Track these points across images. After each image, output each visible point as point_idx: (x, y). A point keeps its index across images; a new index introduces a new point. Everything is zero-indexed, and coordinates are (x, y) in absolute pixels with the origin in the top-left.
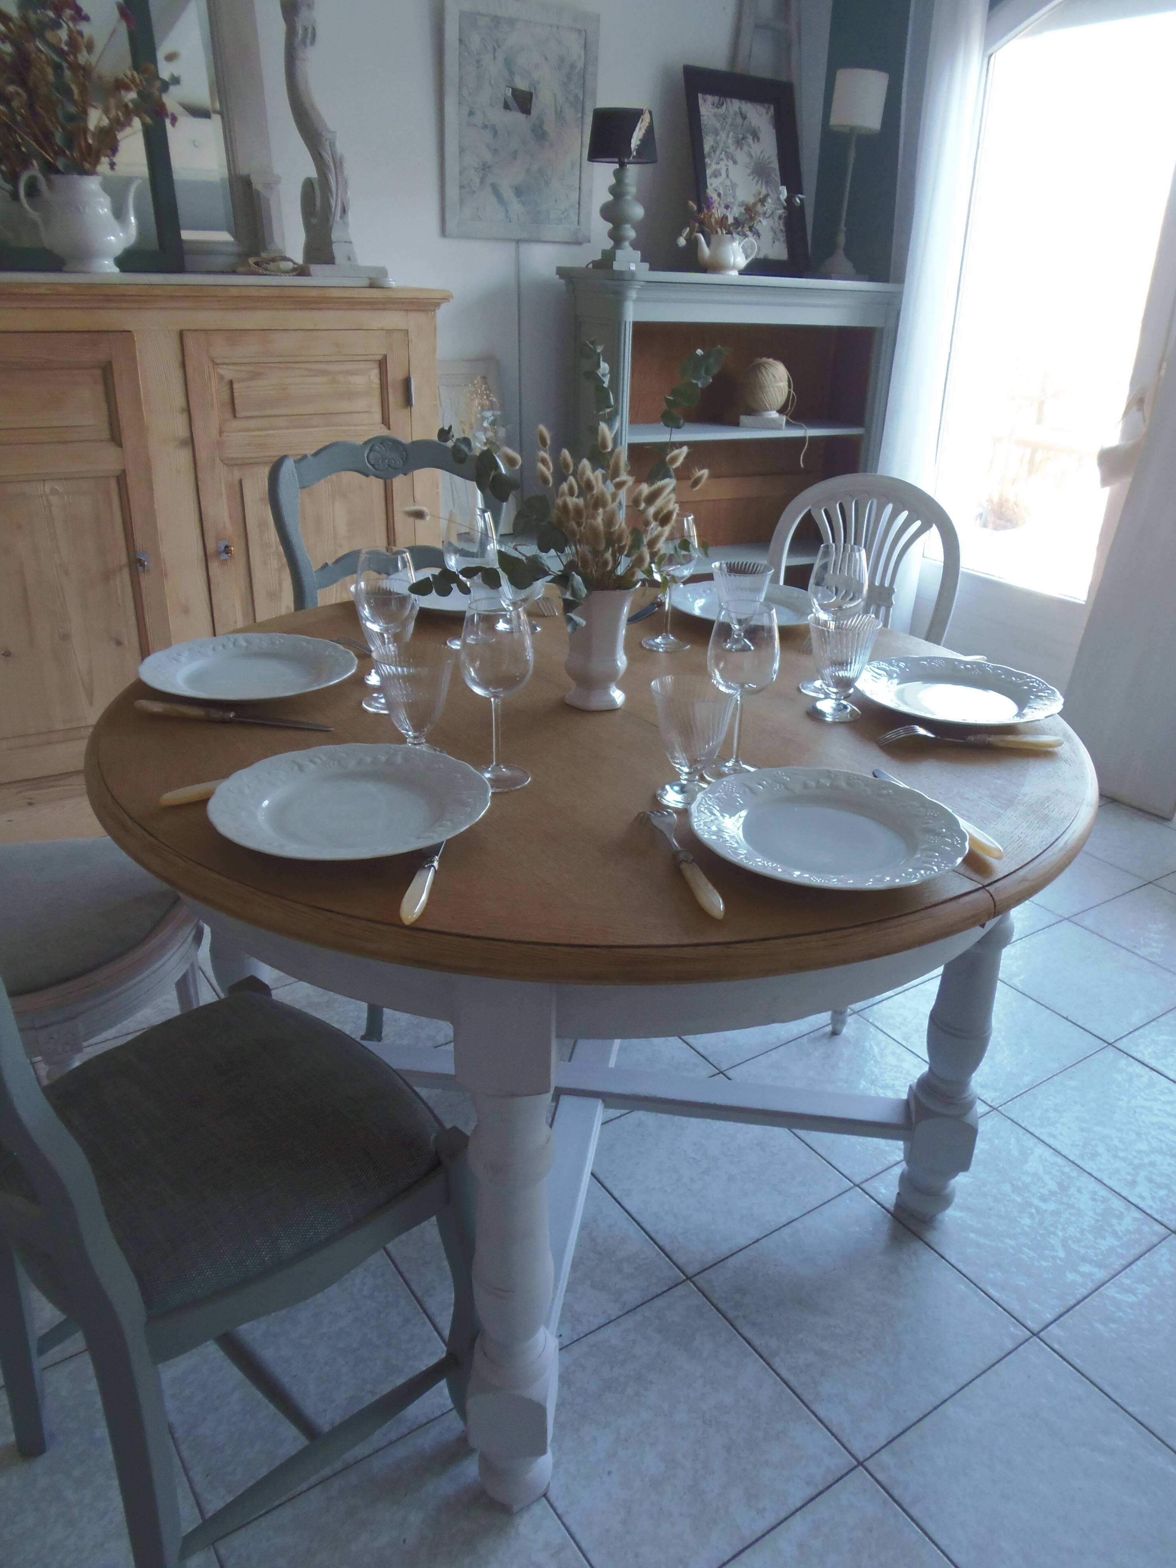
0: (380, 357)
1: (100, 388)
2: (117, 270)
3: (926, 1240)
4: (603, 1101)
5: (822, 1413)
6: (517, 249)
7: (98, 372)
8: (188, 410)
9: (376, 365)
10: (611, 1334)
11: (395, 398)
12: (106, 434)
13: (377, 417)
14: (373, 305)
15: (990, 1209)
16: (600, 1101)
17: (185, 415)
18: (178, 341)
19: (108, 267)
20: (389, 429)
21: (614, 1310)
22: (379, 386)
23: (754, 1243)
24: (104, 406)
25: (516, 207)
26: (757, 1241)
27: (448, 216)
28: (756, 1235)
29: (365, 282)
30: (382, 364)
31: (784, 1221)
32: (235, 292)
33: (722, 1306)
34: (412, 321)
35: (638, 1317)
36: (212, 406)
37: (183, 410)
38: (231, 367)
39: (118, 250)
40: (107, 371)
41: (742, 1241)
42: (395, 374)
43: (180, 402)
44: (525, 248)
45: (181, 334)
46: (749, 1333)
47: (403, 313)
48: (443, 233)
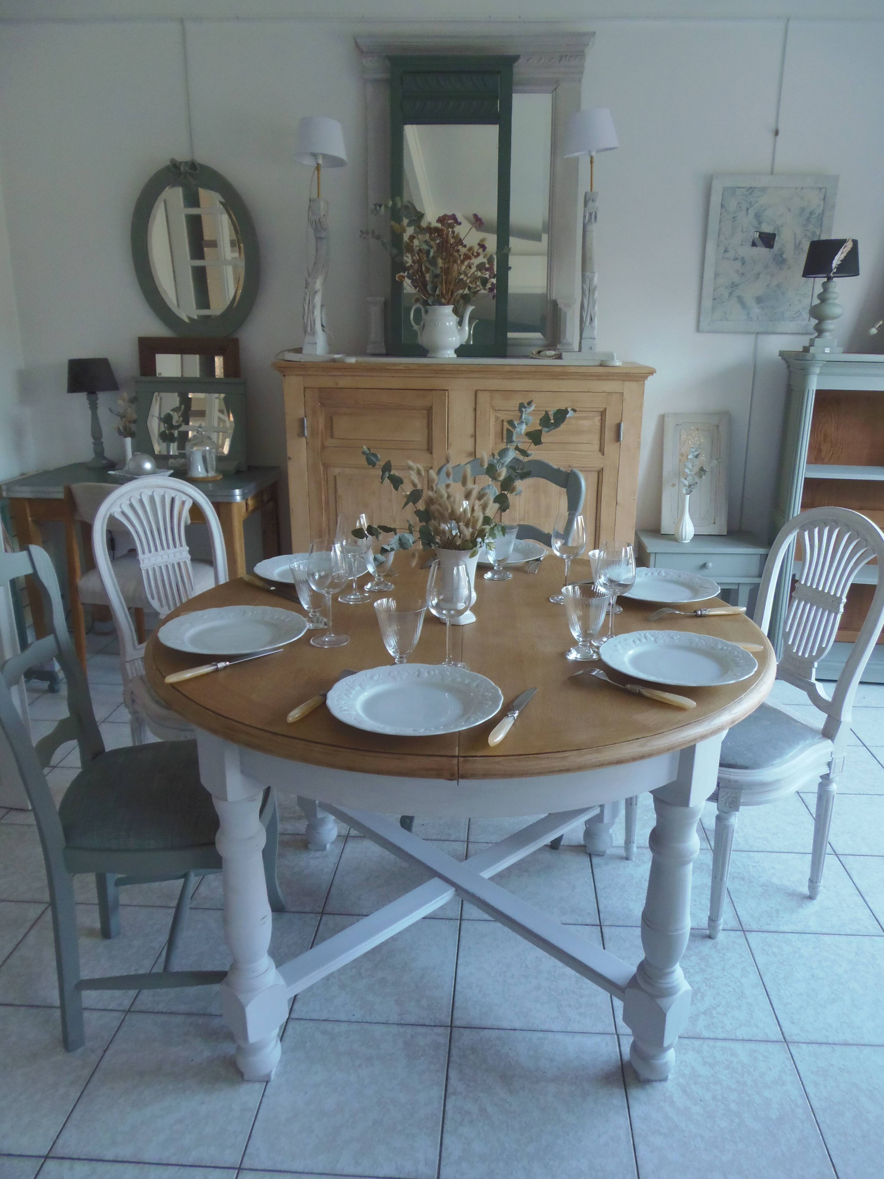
0: (602, 410)
1: (425, 422)
2: (455, 356)
3: (628, 1091)
4: (456, 890)
5: (446, 1141)
6: (756, 338)
7: (425, 412)
8: (475, 436)
9: (599, 414)
10: (379, 1031)
11: (609, 435)
12: (425, 447)
13: (597, 447)
14: (599, 377)
15: (701, 1101)
16: (454, 889)
17: (473, 439)
18: (474, 396)
19: (450, 354)
20: (603, 455)
21: (393, 1019)
22: (599, 428)
23: (511, 1030)
24: (426, 431)
25: (756, 310)
26: (514, 1030)
27: (702, 319)
28: (517, 1025)
29: (597, 363)
30: (603, 414)
31: (544, 1028)
32: (508, 369)
33: (454, 1051)
34: (629, 388)
35: (402, 1029)
36: (489, 434)
37: (472, 436)
38: (503, 412)
39: (457, 345)
40: (429, 410)
41: (505, 1024)
42: (610, 421)
43: (471, 431)
44: (761, 337)
45: (476, 392)
46: (453, 1074)
47: (620, 382)
48: (698, 330)
